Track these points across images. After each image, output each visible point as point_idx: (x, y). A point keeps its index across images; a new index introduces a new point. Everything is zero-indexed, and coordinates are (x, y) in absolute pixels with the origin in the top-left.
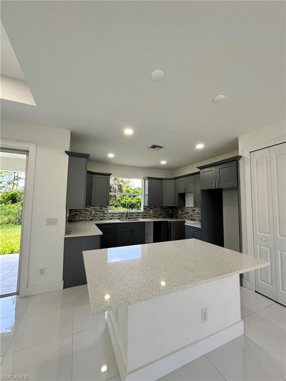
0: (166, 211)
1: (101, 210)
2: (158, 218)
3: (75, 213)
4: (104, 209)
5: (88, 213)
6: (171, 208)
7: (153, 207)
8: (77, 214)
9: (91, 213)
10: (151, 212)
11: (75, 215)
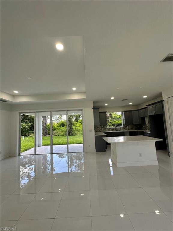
1: (104, 127)
2: (131, 130)
7: (128, 125)
10: (128, 127)
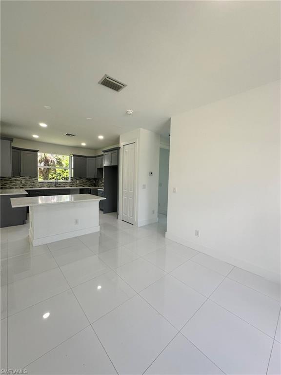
0: (91, 182)
1: (30, 180)
3: (5, 182)
4: (34, 179)
5: (18, 182)
6: (95, 179)
7: (79, 178)
8: (7, 183)
9: (21, 182)
11: (5, 183)
